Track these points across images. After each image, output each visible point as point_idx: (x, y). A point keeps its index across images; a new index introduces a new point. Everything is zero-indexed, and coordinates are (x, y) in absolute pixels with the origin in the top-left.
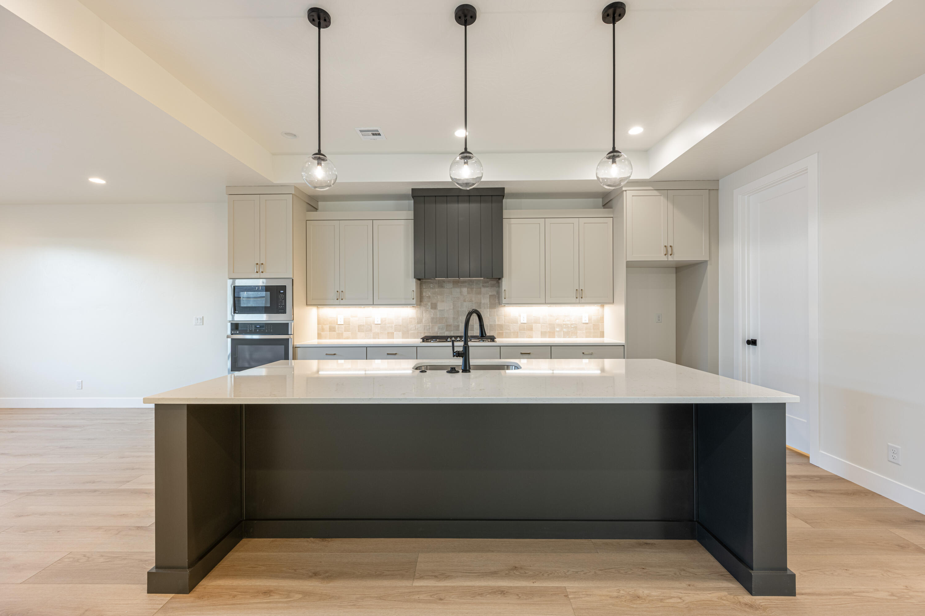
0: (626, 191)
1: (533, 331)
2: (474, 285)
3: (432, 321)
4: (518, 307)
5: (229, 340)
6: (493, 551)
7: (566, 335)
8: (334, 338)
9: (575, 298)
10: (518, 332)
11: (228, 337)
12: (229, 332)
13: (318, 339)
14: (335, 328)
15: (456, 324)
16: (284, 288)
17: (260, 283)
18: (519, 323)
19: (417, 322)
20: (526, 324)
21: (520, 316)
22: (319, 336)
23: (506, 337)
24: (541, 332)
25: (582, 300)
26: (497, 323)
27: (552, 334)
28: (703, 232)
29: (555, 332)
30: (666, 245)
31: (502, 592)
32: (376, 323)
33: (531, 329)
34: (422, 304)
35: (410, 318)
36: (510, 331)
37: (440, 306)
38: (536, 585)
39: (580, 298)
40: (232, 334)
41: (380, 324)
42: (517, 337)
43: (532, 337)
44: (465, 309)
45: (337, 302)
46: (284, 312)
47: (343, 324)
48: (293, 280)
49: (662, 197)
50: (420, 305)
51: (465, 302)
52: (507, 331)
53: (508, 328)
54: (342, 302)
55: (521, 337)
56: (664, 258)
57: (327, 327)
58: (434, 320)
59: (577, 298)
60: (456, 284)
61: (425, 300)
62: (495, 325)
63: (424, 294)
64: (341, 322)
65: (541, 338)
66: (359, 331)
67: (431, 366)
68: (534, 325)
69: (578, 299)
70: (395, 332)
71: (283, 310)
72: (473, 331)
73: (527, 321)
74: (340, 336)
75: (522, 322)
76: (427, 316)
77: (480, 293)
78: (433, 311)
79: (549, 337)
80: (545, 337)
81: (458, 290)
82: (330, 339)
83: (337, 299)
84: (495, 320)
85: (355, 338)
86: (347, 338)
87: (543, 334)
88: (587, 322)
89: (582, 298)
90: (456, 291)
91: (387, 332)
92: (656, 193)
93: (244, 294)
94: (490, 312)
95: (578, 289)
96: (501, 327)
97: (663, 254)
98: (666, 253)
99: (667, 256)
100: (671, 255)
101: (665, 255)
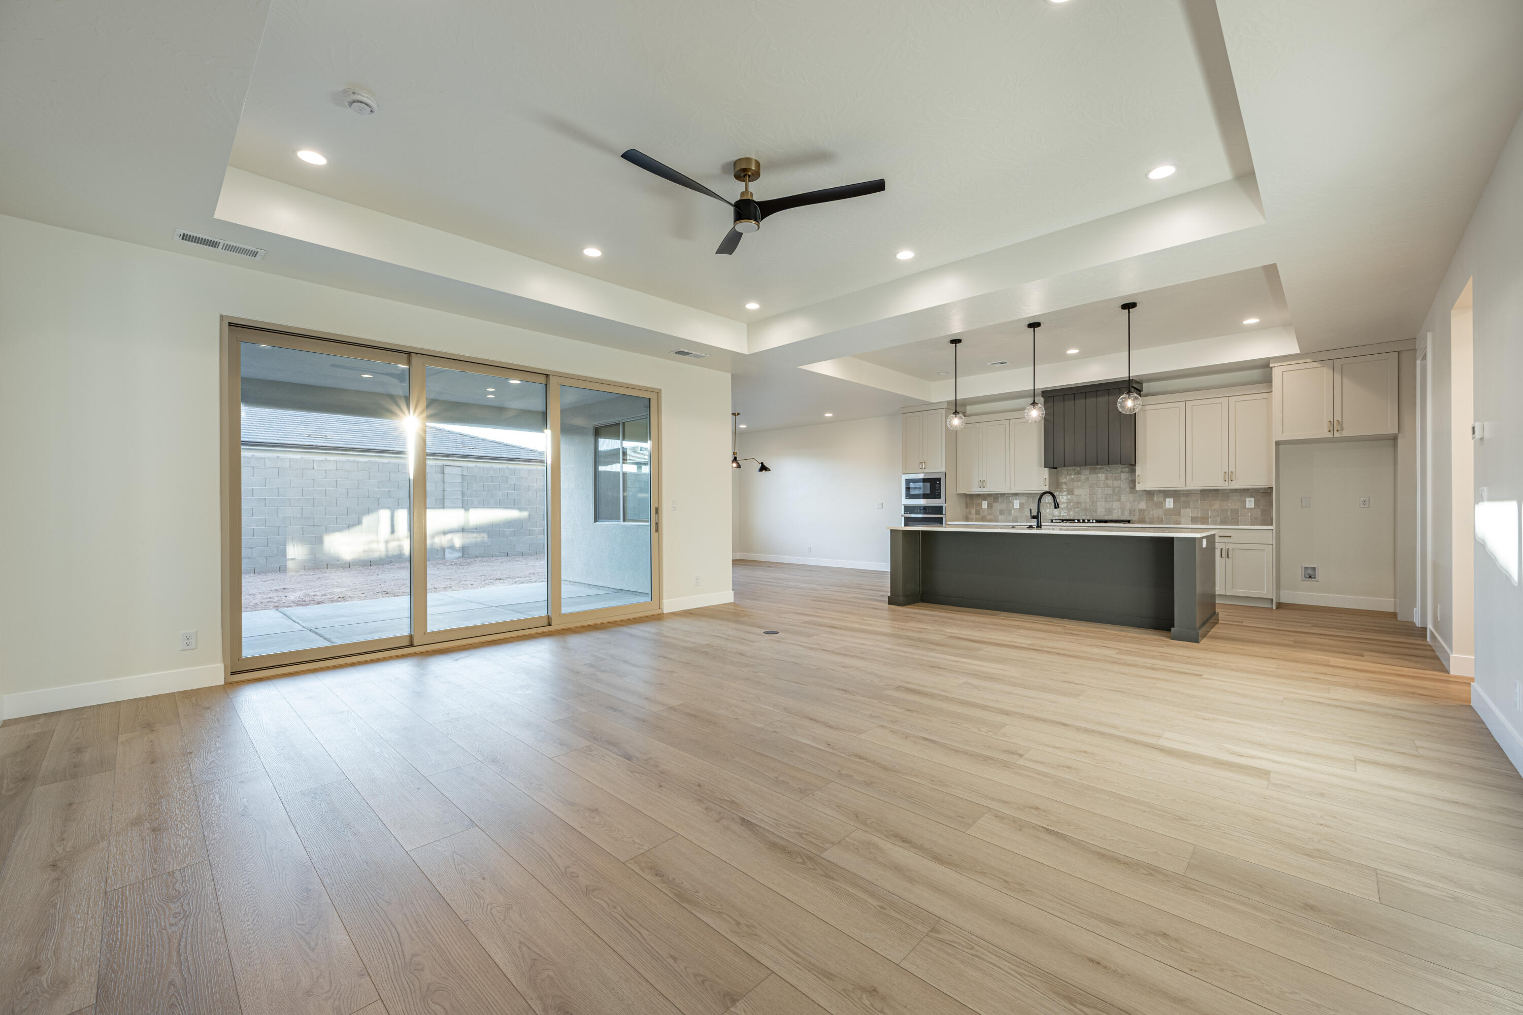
0: (1274, 368)
5: (903, 517)
9: (1224, 481)
11: (902, 516)
12: (903, 513)
14: (980, 511)
16: (939, 479)
17: (921, 476)
20: (1172, 510)
25: (1233, 483)
28: (1389, 402)
30: (1332, 420)
37: (1076, 492)
39: (1230, 481)
40: (904, 514)
46: (939, 497)
48: (946, 473)
49: (1325, 369)
51: (1102, 487)
56: (1330, 435)
57: (973, 511)
60: (1093, 471)
64: (985, 506)
66: (1000, 515)
68: (1182, 510)
69: (1227, 481)
71: (938, 496)
75: (1167, 507)
78: (1069, 496)
83: (980, 487)
87: (1194, 520)
88: (1253, 507)
89: (1232, 481)
90: (1093, 478)
92: (1316, 364)
93: (912, 485)
95: (1227, 471)
97: (1326, 430)
98: (1332, 429)
99: (1332, 432)
100: (1338, 431)
101: (1329, 431)
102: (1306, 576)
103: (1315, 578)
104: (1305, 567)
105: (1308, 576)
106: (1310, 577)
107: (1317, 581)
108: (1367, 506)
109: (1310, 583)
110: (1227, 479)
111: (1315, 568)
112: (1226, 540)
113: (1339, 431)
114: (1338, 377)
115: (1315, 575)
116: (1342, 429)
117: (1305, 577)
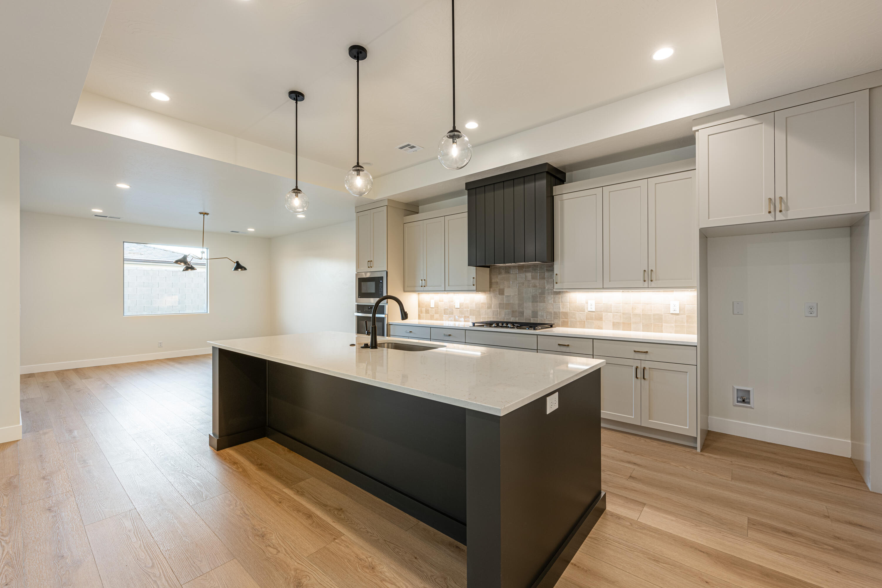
0: (698, 130)
1: (602, 320)
2: (537, 269)
3: (499, 306)
4: (585, 293)
5: (356, 317)
6: (347, 495)
7: (647, 328)
8: (428, 319)
9: (642, 281)
10: (585, 321)
11: (355, 315)
12: (355, 312)
13: (419, 319)
14: (429, 310)
15: (521, 310)
16: (382, 278)
17: (371, 275)
18: (586, 311)
19: (487, 307)
20: (594, 313)
21: (587, 303)
22: (420, 318)
23: (571, 327)
24: (613, 323)
25: (653, 284)
26: (561, 310)
27: (627, 326)
29: (631, 323)
30: (772, 197)
31: (309, 516)
32: (456, 307)
33: (600, 319)
34: (492, 289)
35: (482, 304)
36: (576, 319)
37: (507, 292)
38: (333, 524)
39: (649, 281)
40: (357, 313)
41: (459, 308)
42: (584, 327)
43: (601, 328)
44: (529, 295)
45: (422, 289)
47: (434, 307)
48: (387, 272)
49: (763, 125)
50: (490, 291)
51: (529, 287)
52: (573, 320)
53: (574, 317)
54: (425, 289)
55: (588, 328)
56: (770, 218)
57: (424, 310)
58: (501, 306)
59: (645, 281)
60: (521, 268)
61: (494, 286)
62: (559, 312)
63: (493, 281)
64: (432, 305)
65: (613, 329)
66: (444, 314)
67: (395, 344)
68: (604, 314)
70: (470, 315)
72: (537, 318)
73: (595, 309)
74: (432, 318)
75: (589, 310)
76: (495, 302)
77: (544, 278)
78: (500, 296)
79: (623, 330)
80: (619, 329)
81: (523, 275)
82: (426, 319)
83: (422, 287)
84: (560, 307)
85: (441, 319)
86: (437, 320)
87: (616, 325)
88: (678, 312)
89: (652, 281)
91: (464, 316)
92: (751, 121)
93: (364, 284)
94: (554, 298)
95: (647, 270)
96: (566, 314)
97: (765, 212)
98: (772, 210)
99: (773, 213)
100: (781, 211)
101: (770, 212)
102: (739, 400)
103: (749, 403)
104: (737, 390)
105: (741, 400)
106: (744, 401)
107: (751, 408)
108: (814, 315)
109: (742, 409)
110: (646, 279)
111: (749, 391)
112: (642, 356)
113: (784, 212)
114: (781, 136)
115: (749, 399)
116: (787, 209)
117: (738, 402)
